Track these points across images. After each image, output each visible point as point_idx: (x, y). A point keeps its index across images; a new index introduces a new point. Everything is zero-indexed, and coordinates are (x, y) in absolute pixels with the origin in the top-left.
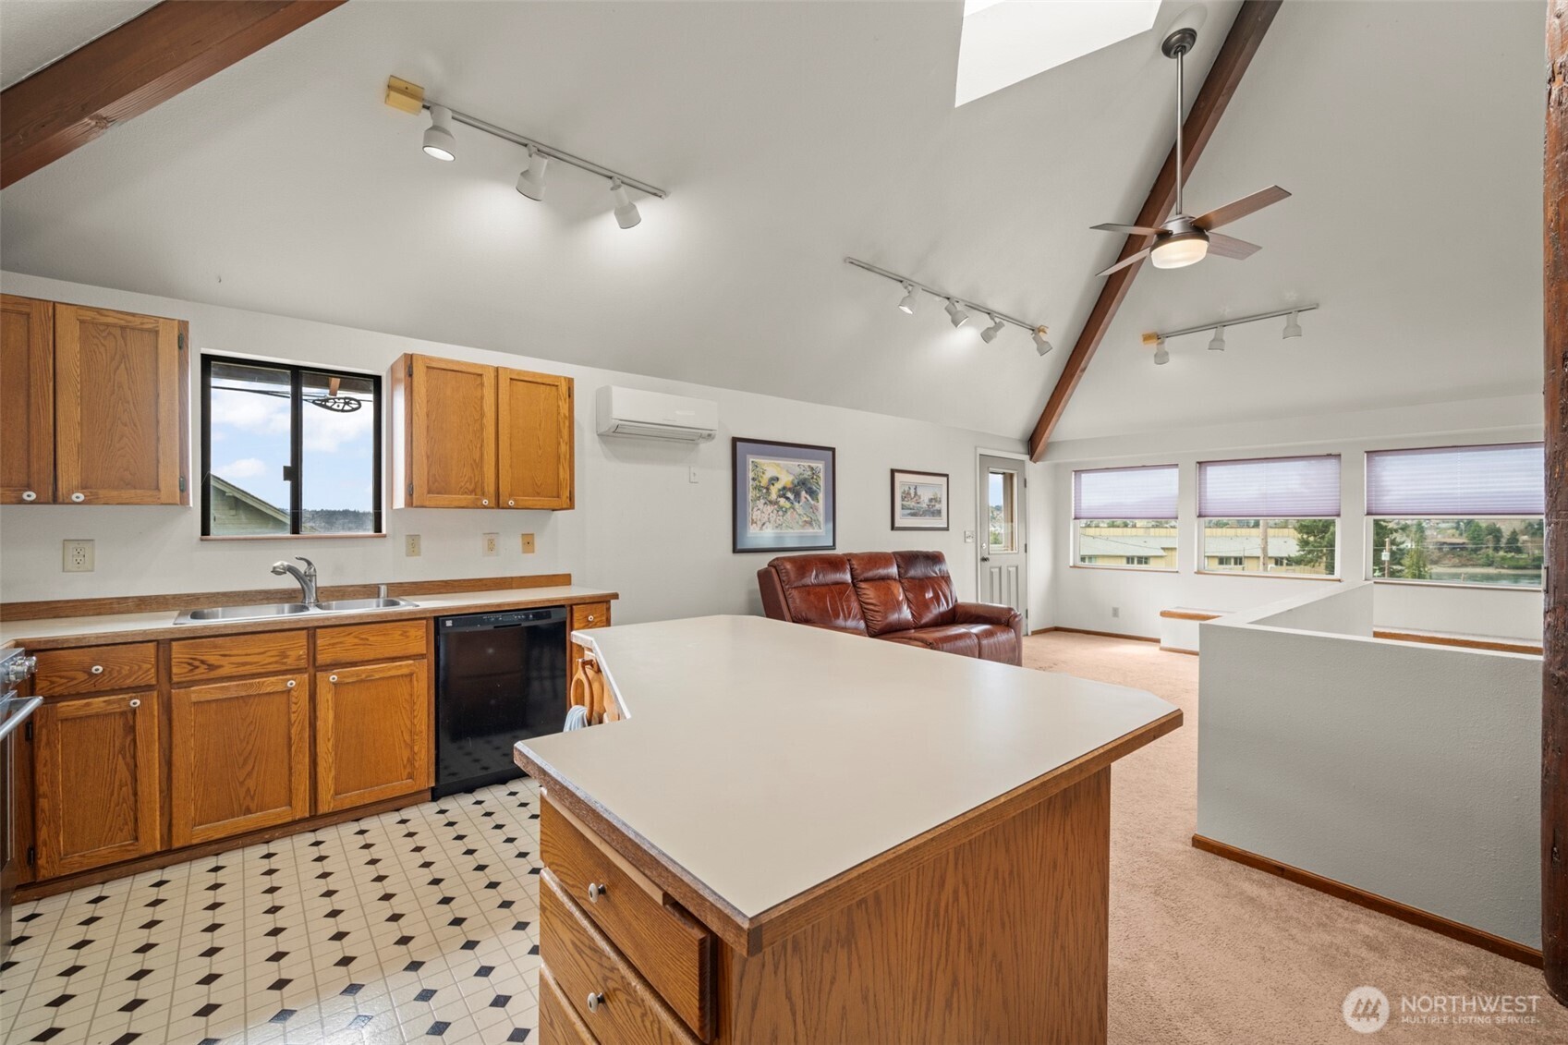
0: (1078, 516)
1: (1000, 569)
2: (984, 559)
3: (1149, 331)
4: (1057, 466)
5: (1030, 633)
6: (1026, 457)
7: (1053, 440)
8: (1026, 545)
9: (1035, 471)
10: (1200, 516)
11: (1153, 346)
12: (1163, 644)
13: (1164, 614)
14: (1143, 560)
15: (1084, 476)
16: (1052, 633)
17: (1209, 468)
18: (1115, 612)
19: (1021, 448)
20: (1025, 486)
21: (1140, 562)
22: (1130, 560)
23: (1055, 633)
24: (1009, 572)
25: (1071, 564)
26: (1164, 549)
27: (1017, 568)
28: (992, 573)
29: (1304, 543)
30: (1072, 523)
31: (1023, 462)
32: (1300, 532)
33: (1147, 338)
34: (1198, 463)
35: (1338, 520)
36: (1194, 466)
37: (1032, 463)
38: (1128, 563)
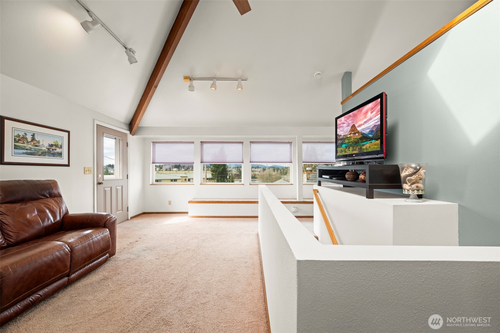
0: (154, 162)
1: (111, 188)
2: (99, 183)
3: (187, 75)
4: (144, 139)
5: (129, 218)
6: (128, 132)
7: (140, 126)
8: (128, 175)
9: (132, 139)
10: (201, 162)
11: (188, 83)
12: (190, 214)
13: (190, 202)
14: (175, 180)
15: (157, 145)
16: (141, 215)
17: (204, 144)
18: (170, 203)
19: (126, 127)
20: (127, 146)
21: (174, 181)
22: (172, 180)
23: (143, 215)
24: (117, 190)
25: (151, 184)
26: (181, 177)
27: (122, 187)
28: (105, 191)
29: (212, 175)
30: (151, 165)
31: (126, 134)
32: (212, 172)
33: (186, 78)
34: (201, 142)
35: (243, 165)
36: (200, 143)
37: (131, 136)
38: (171, 181)
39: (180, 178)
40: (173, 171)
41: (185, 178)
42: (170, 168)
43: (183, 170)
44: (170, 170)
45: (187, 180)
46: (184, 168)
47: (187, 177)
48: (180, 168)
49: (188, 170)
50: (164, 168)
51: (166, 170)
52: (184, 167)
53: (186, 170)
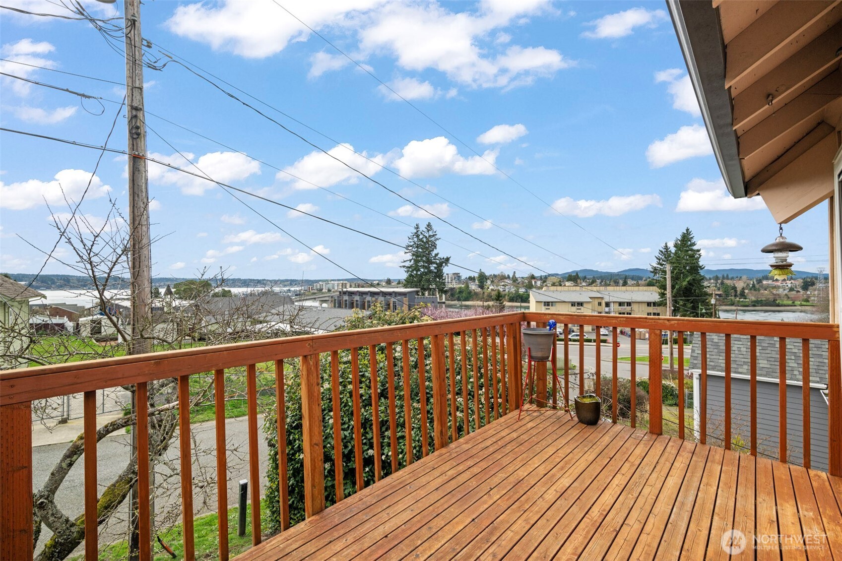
14: (580, 304)
26: (591, 297)
38: (572, 305)
39: (590, 300)
40: (565, 286)
41: (600, 301)
42: (560, 281)
43: (584, 284)
44: (561, 285)
45: (604, 304)
46: (586, 282)
47: (602, 298)
48: (579, 281)
49: (593, 285)
50: (549, 283)
51: (554, 285)
52: (584, 278)
53: (590, 285)
